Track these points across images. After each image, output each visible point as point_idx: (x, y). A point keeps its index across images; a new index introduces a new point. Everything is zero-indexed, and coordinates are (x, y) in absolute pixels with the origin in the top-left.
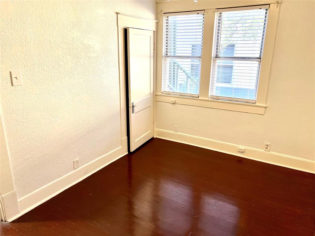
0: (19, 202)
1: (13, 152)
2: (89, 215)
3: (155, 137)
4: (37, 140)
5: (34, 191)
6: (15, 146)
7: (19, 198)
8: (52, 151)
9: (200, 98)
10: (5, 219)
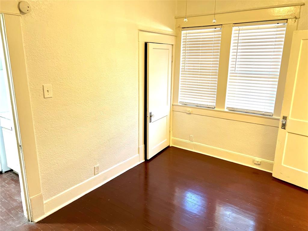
0: (45, 204)
1: (42, 158)
2: (107, 220)
3: (171, 146)
4: (63, 146)
5: (58, 194)
6: (44, 152)
7: (45, 200)
8: (76, 157)
9: (215, 109)
10: (31, 219)
